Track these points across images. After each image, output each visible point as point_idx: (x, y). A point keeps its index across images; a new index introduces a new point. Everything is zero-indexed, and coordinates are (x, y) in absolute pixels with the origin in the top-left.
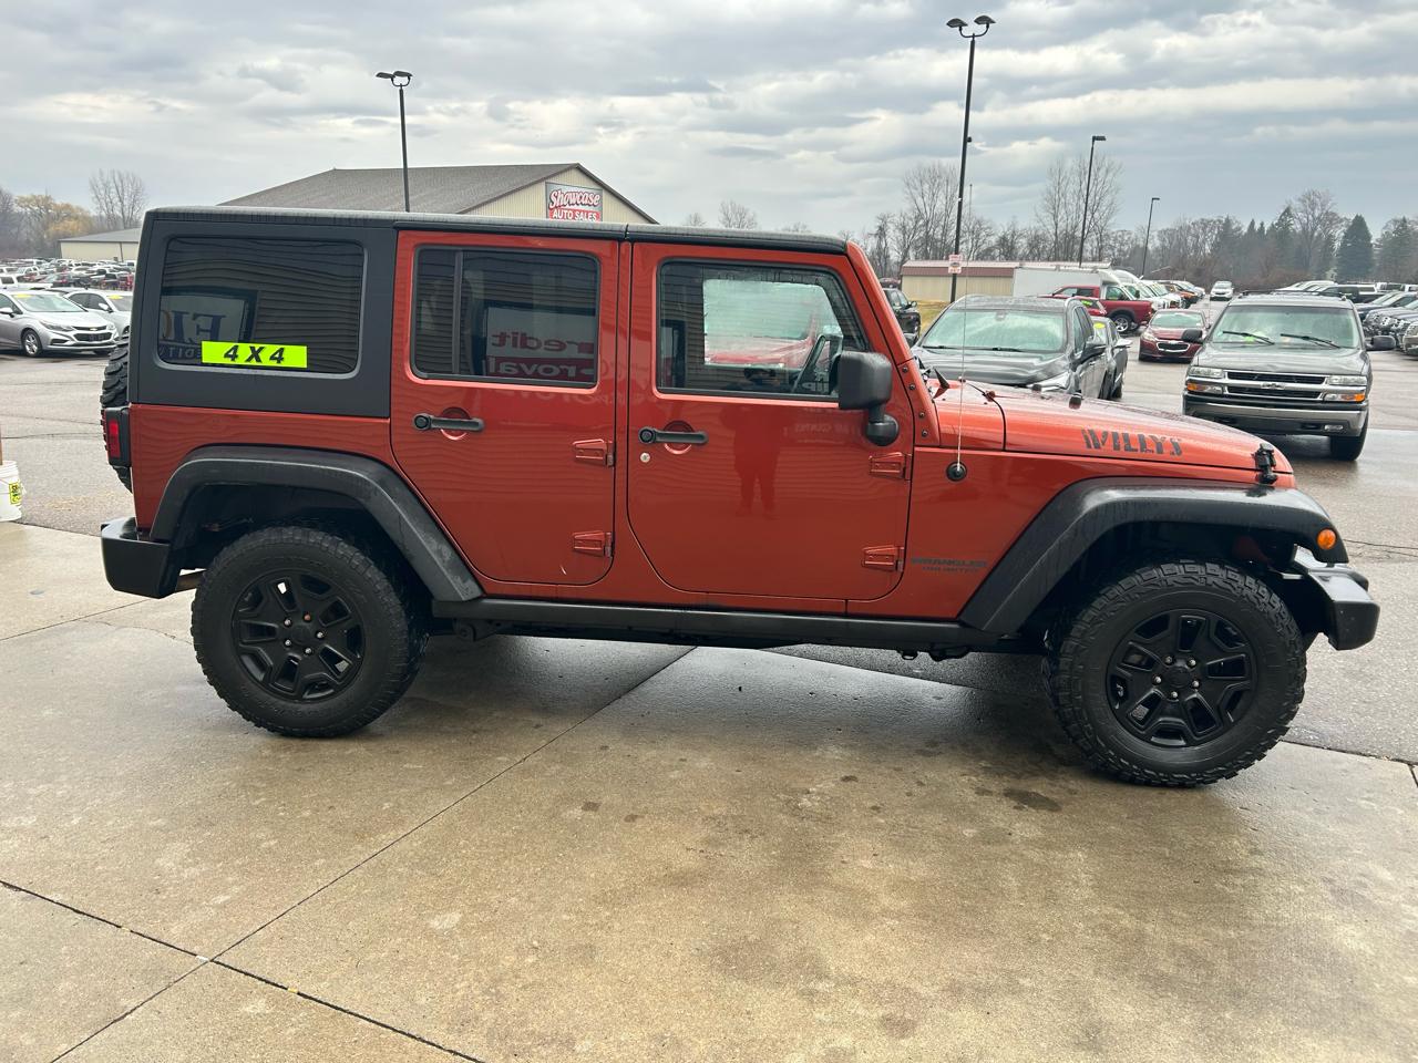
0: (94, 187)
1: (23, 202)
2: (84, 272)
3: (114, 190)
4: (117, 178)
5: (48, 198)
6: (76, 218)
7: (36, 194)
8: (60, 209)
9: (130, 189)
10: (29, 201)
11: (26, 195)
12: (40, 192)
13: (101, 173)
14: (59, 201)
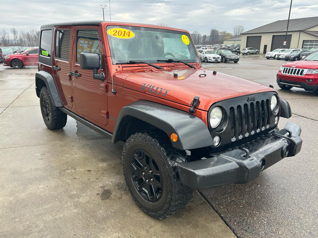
0: (234, 29)
1: (221, 33)
2: (225, 47)
3: (238, 29)
4: (239, 27)
5: (225, 32)
6: (230, 36)
7: (223, 31)
8: (227, 34)
9: (241, 29)
10: (222, 33)
11: (222, 31)
12: (224, 31)
13: (236, 26)
14: (227, 32)
